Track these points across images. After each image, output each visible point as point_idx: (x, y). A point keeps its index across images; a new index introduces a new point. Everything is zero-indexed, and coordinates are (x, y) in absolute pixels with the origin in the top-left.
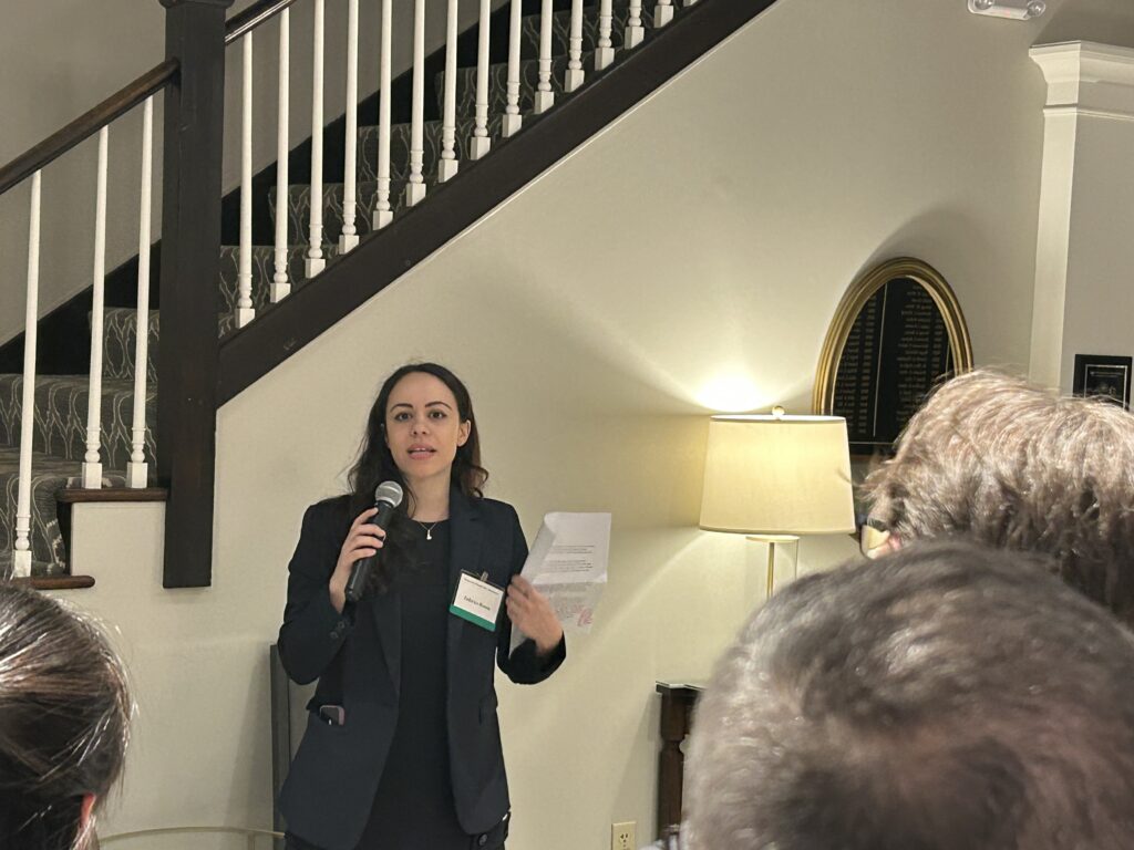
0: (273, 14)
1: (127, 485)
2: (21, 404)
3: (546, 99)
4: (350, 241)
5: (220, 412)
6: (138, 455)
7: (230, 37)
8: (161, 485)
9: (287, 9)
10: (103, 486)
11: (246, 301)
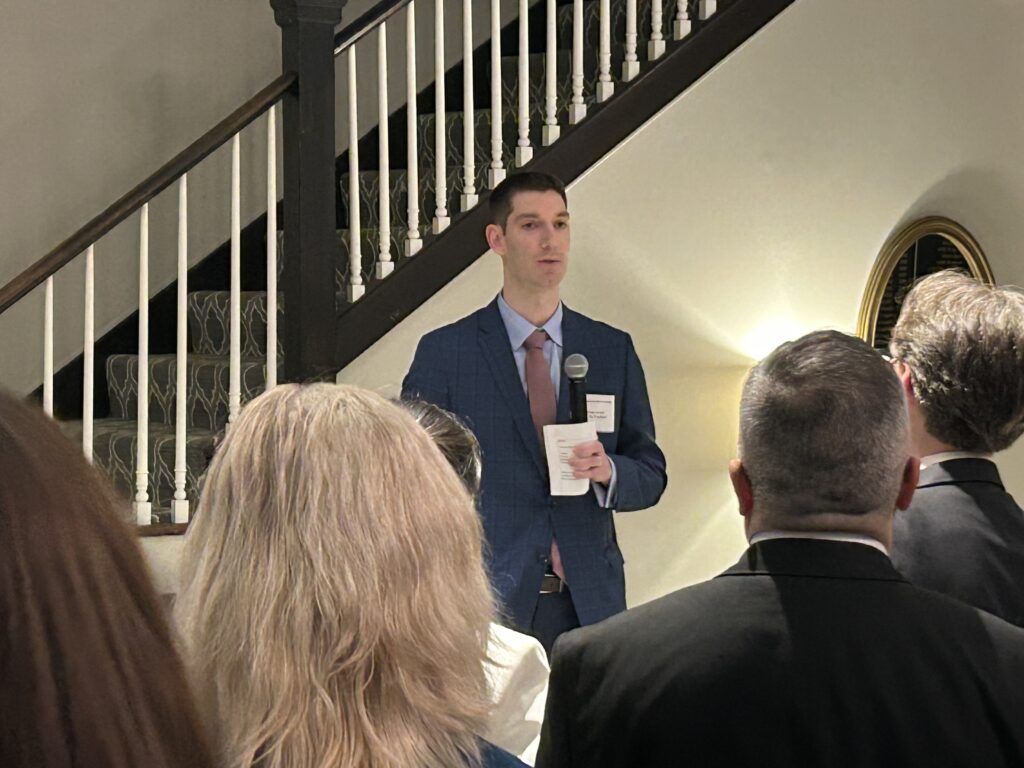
0: (373, 28)
2: (137, 380)
3: (607, 89)
4: (443, 222)
5: (339, 375)
7: (338, 51)
9: (384, 24)
11: (357, 279)
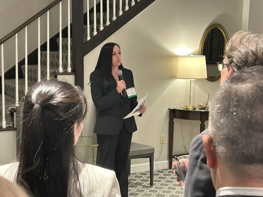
1: (67, 72)
4: (108, 23)
5: (84, 57)
6: (69, 66)
8: (74, 71)
10: (63, 72)
11: (89, 36)
